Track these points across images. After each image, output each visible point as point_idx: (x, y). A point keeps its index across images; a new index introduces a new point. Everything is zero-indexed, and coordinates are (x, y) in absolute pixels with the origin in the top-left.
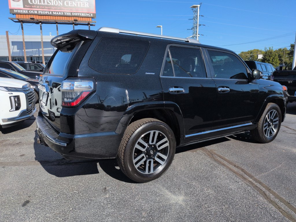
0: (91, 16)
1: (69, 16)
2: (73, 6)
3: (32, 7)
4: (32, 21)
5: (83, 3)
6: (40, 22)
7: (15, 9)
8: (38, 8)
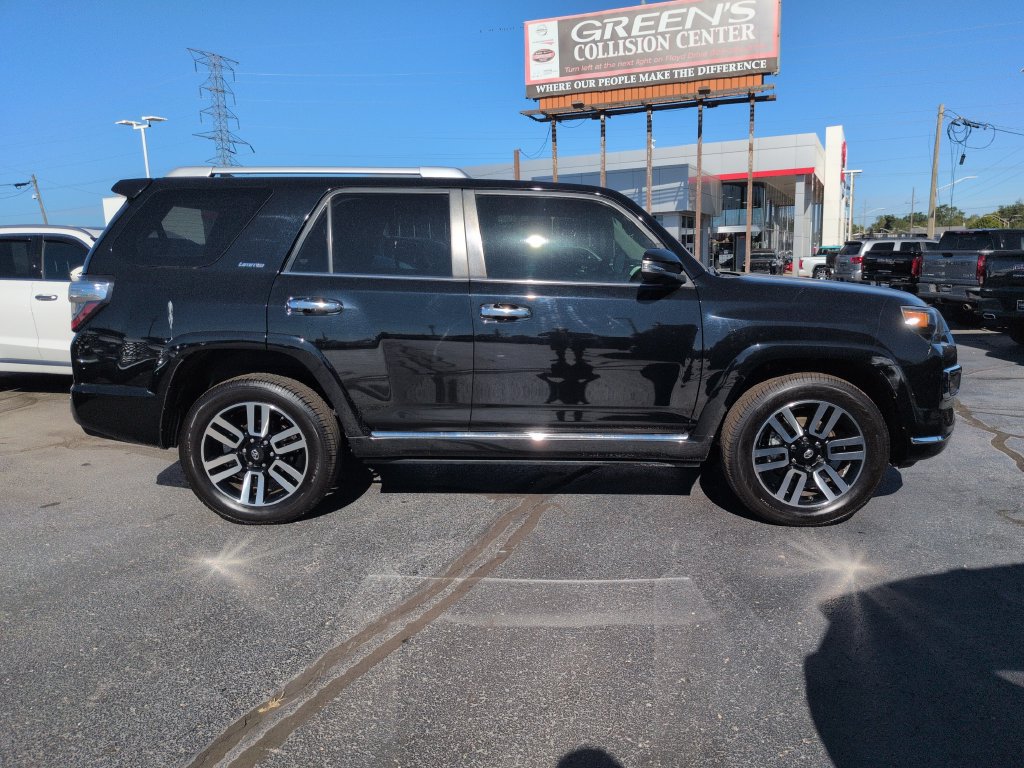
0: (762, 67)
1: (687, 81)
2: (704, 44)
3: (584, 69)
4: (580, 113)
5: (735, 29)
6: (603, 112)
7: (539, 85)
8: (597, 71)
